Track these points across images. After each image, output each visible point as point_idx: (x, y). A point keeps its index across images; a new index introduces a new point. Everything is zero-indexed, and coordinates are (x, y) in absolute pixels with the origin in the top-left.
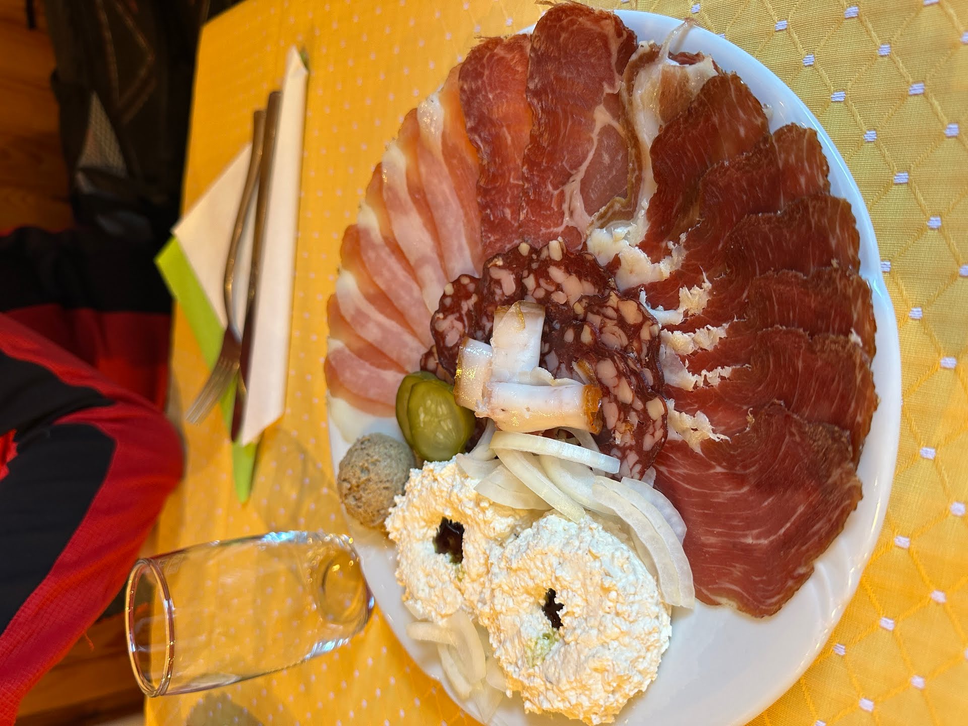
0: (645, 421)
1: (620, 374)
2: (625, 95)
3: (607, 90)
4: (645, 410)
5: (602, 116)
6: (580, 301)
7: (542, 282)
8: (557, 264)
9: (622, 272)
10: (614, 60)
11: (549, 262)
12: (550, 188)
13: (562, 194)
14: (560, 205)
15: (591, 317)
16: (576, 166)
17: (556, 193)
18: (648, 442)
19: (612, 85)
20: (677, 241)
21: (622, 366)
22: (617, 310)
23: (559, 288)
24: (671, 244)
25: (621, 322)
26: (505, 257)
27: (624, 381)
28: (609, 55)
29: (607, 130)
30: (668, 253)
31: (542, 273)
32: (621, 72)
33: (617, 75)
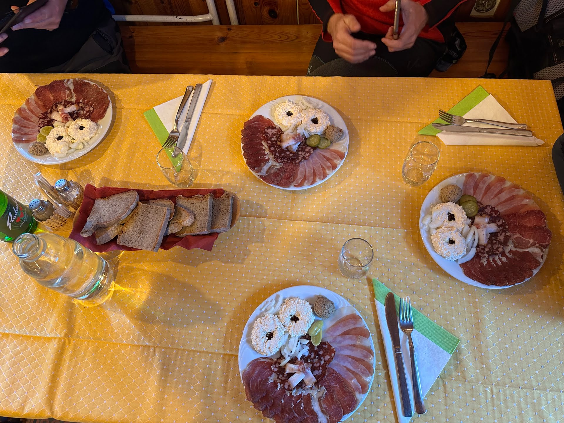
0: (483, 253)
1: (489, 248)
2: (536, 246)
3: (536, 242)
4: (485, 253)
5: (531, 241)
6: (500, 239)
7: (501, 231)
8: (505, 234)
9: (506, 247)
10: (541, 244)
11: (506, 233)
12: (518, 230)
13: (517, 233)
14: (515, 232)
15: (498, 242)
16: (522, 236)
17: (517, 232)
18: (480, 254)
19: (537, 243)
20: (513, 256)
21: (491, 248)
22: (500, 247)
23: (501, 235)
24: (512, 255)
25: (498, 248)
26: (505, 222)
27: (489, 249)
28: (542, 243)
29: (529, 242)
30: (510, 255)
31: (503, 231)
32: (539, 245)
33: (539, 244)
